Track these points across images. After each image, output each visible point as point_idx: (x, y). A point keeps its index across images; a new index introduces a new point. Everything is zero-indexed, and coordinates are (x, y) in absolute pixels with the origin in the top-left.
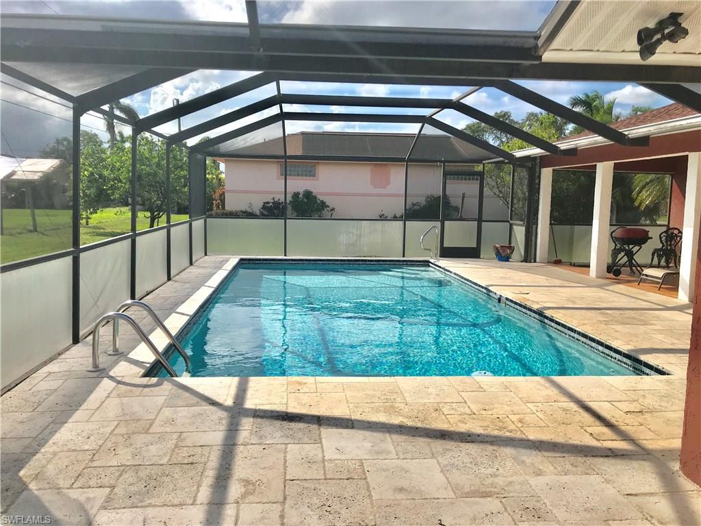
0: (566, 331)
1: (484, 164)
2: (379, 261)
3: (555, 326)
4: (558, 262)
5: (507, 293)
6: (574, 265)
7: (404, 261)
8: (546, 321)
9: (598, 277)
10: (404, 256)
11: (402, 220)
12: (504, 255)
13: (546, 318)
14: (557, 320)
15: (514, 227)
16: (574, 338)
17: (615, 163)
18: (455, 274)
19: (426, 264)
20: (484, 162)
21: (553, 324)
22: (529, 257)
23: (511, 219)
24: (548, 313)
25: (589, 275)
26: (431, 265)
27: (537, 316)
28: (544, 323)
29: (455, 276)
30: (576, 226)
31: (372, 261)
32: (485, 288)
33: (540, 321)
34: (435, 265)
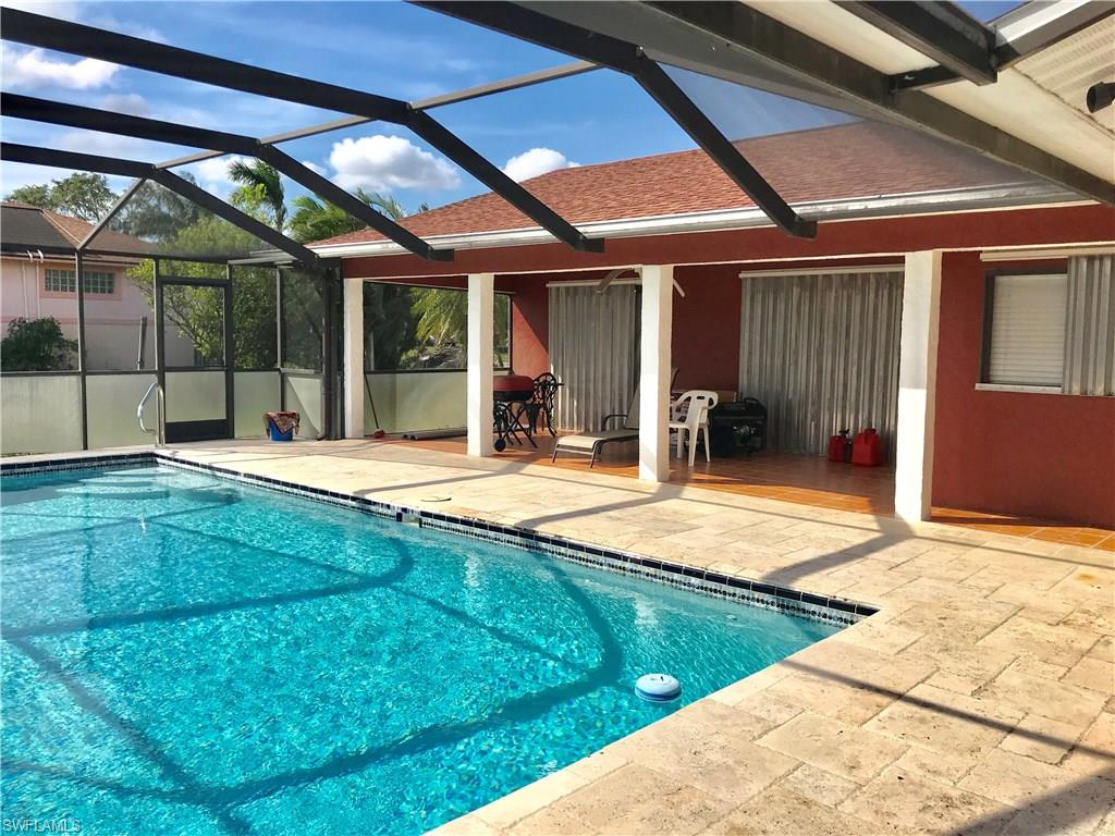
0: (601, 559)
1: (230, 266)
3: (570, 552)
4: (380, 436)
6: (413, 438)
7: (85, 460)
8: (543, 545)
9: (484, 455)
10: (86, 448)
11: (78, 374)
12: (281, 429)
13: (546, 540)
14: (572, 541)
15: (290, 378)
16: (624, 569)
19: (149, 459)
20: (230, 262)
21: (563, 550)
23: (282, 366)
24: (544, 530)
25: (466, 454)
26: (159, 460)
27: (518, 539)
28: (539, 549)
33: (527, 546)
34: (176, 460)
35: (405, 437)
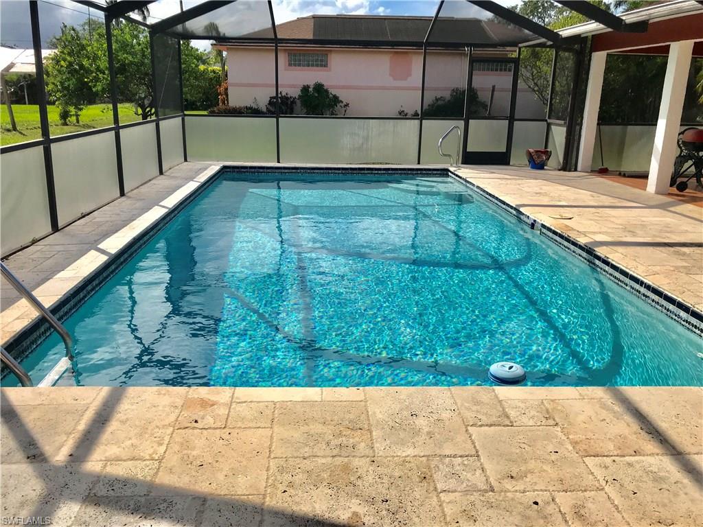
0: (627, 280)
1: (520, 49)
2: (388, 169)
3: (611, 271)
4: (603, 172)
5: (544, 217)
6: (624, 176)
7: (417, 170)
8: (597, 262)
9: (658, 192)
10: (419, 163)
11: (418, 119)
12: (538, 162)
13: (599, 258)
14: (614, 263)
15: (552, 127)
16: (639, 292)
17: (695, 43)
18: (478, 187)
19: (444, 173)
20: (520, 45)
21: (607, 268)
22: (569, 164)
23: (549, 118)
24: (601, 251)
25: (645, 190)
26: (450, 174)
27: (584, 254)
28: (594, 264)
29: (478, 190)
30: (629, 127)
31: (380, 169)
32: (515, 209)
33: (588, 261)
34: (454, 174)
35: (620, 174)
